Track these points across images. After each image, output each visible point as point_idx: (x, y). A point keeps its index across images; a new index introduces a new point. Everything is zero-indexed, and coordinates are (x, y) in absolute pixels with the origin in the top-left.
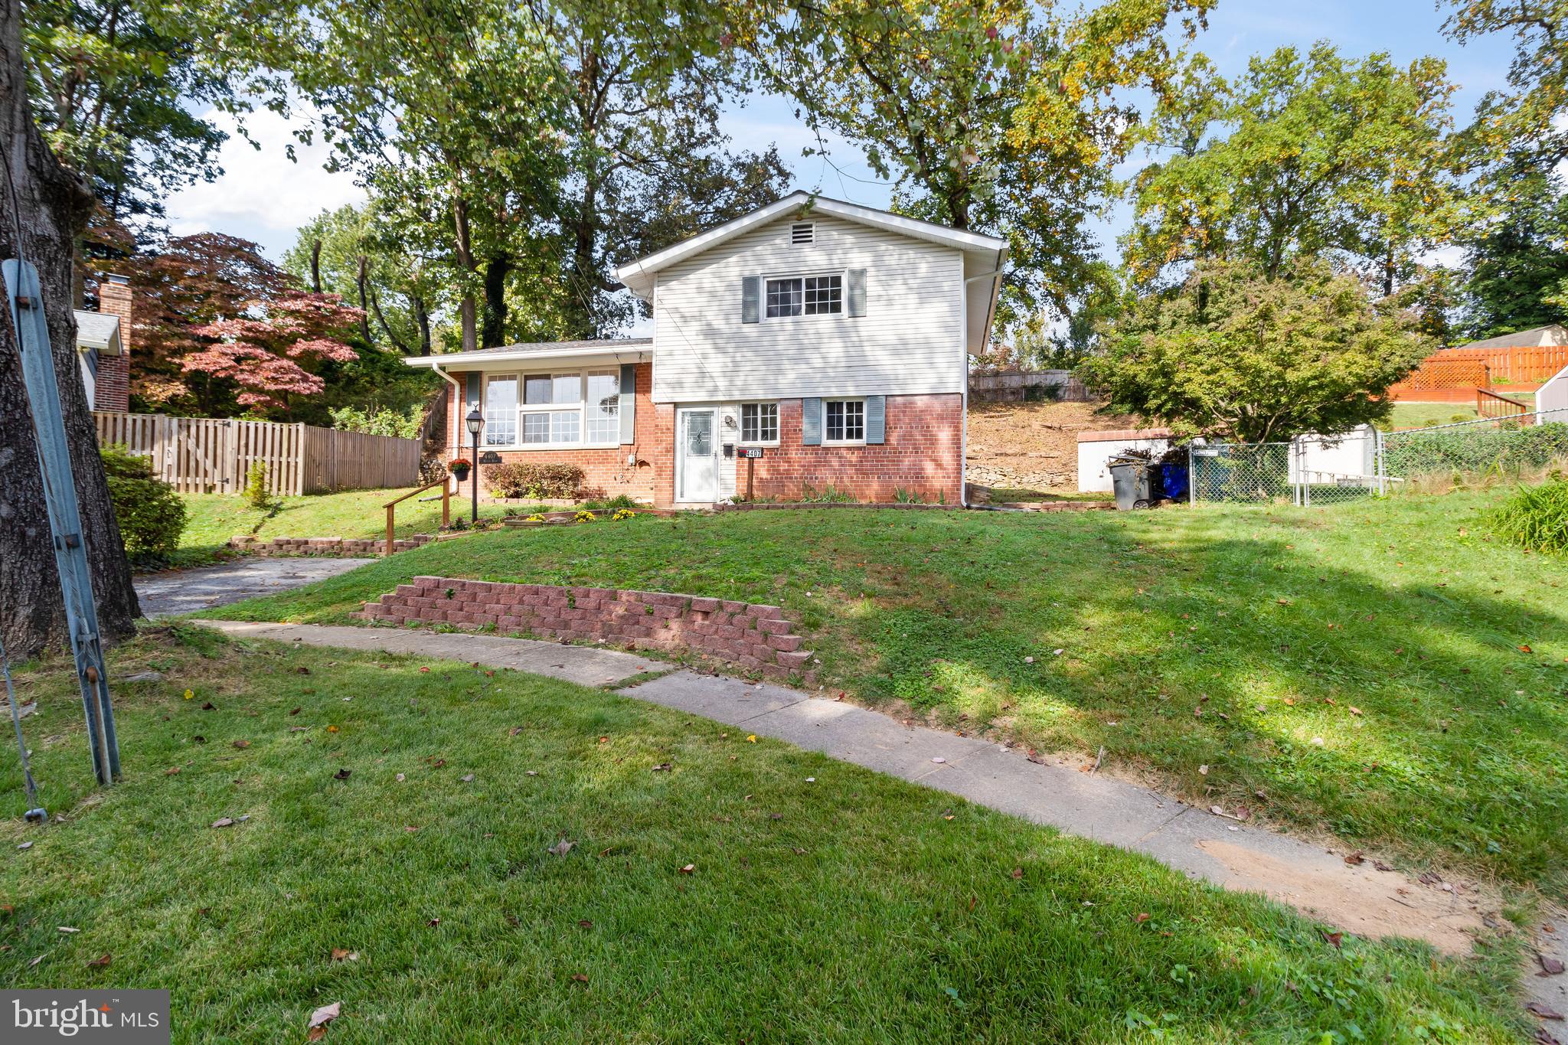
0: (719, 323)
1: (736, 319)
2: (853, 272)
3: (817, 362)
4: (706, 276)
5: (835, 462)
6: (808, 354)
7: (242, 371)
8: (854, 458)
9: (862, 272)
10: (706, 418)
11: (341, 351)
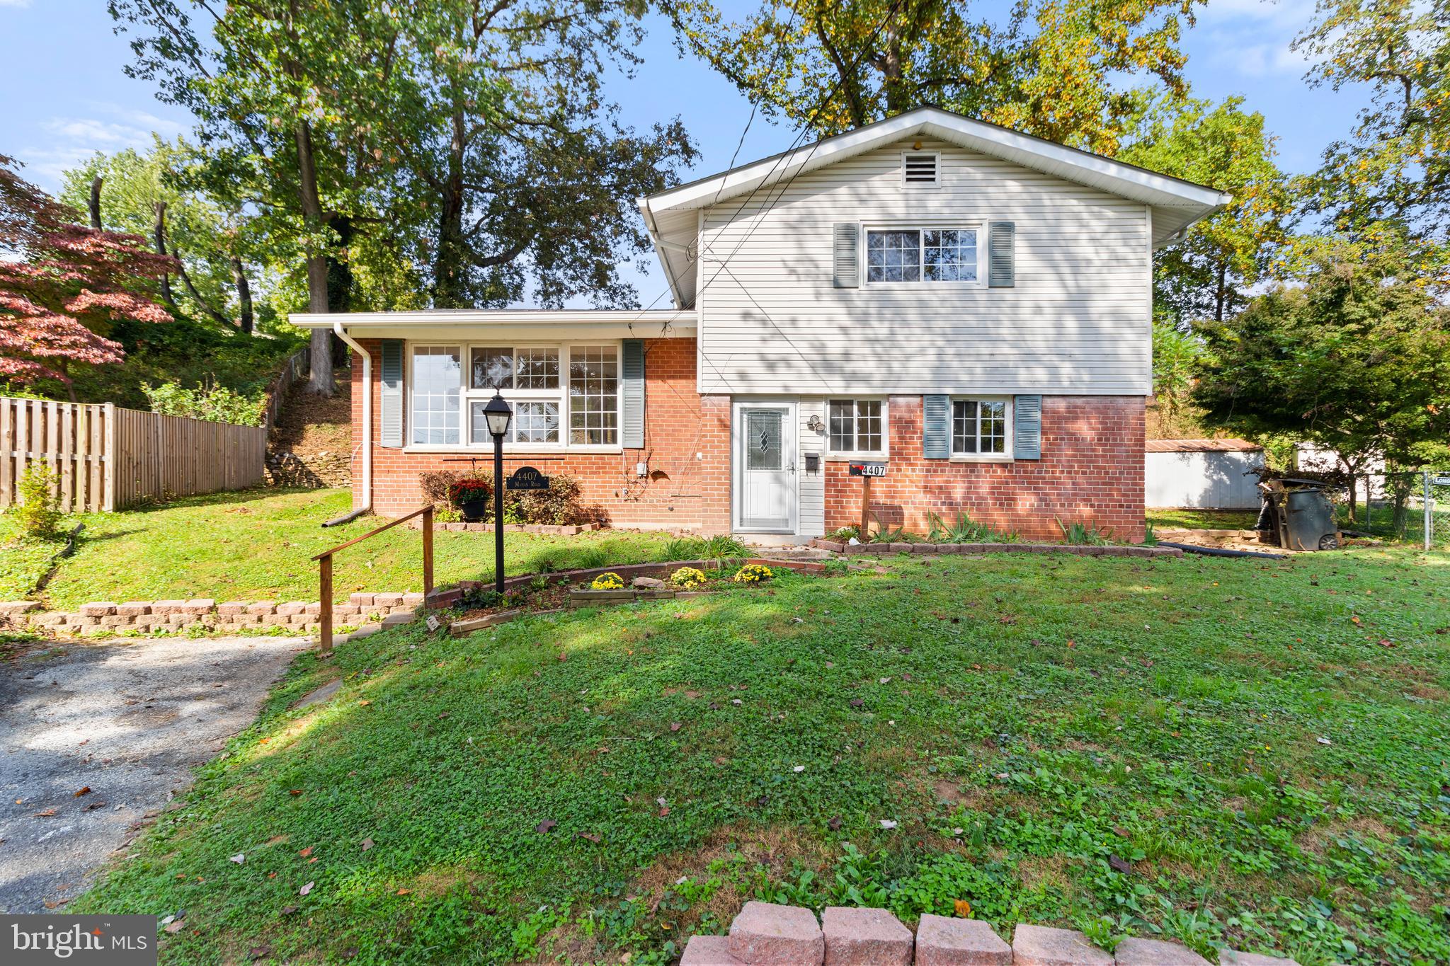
0: (798, 287)
2: (996, 226)
3: (946, 346)
5: (972, 485)
8: (996, 477)
9: (1011, 226)
10: (774, 417)
11: (148, 310)
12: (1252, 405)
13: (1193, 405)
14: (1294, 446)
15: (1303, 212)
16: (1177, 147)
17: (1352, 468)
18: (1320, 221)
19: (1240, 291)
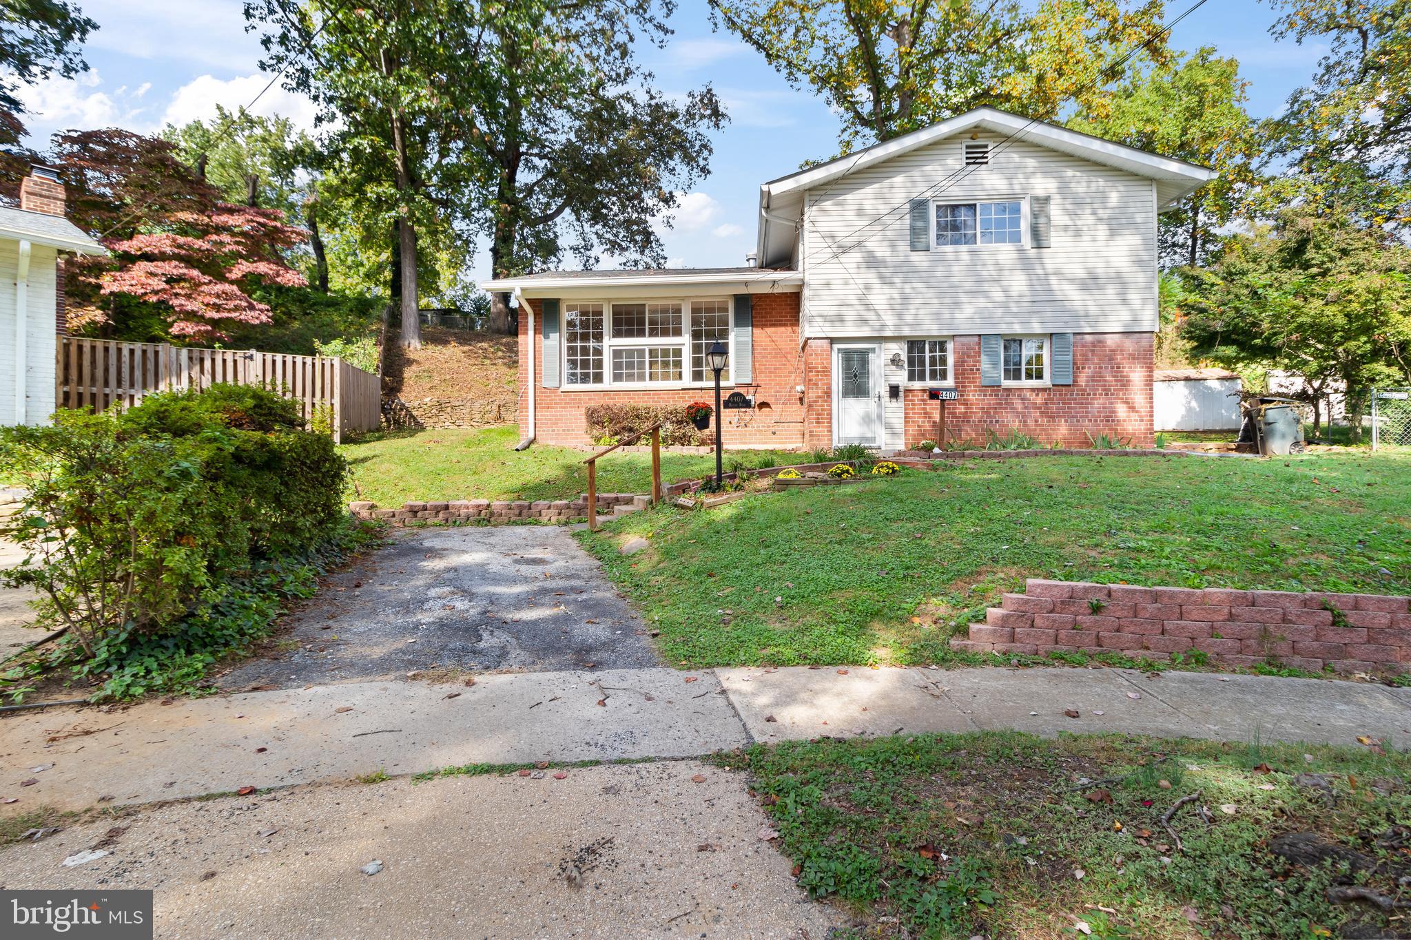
0: (882, 251)
1: (904, 247)
2: (1036, 199)
3: (998, 295)
4: (866, 196)
5: (1019, 406)
6: (986, 287)
7: (177, 295)
8: (1039, 400)
9: (1047, 199)
10: (863, 356)
11: (288, 276)
12: (1233, 336)
13: (1184, 338)
14: (1266, 374)
15: (1270, 155)
16: (1154, 97)
17: (1315, 391)
18: (1285, 164)
19: (1213, 230)
